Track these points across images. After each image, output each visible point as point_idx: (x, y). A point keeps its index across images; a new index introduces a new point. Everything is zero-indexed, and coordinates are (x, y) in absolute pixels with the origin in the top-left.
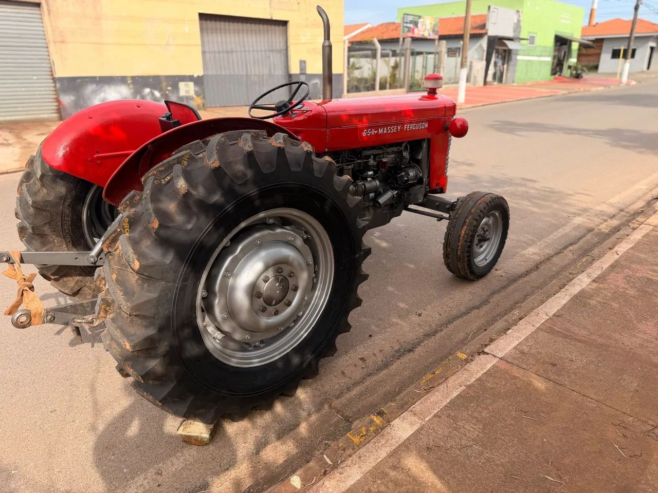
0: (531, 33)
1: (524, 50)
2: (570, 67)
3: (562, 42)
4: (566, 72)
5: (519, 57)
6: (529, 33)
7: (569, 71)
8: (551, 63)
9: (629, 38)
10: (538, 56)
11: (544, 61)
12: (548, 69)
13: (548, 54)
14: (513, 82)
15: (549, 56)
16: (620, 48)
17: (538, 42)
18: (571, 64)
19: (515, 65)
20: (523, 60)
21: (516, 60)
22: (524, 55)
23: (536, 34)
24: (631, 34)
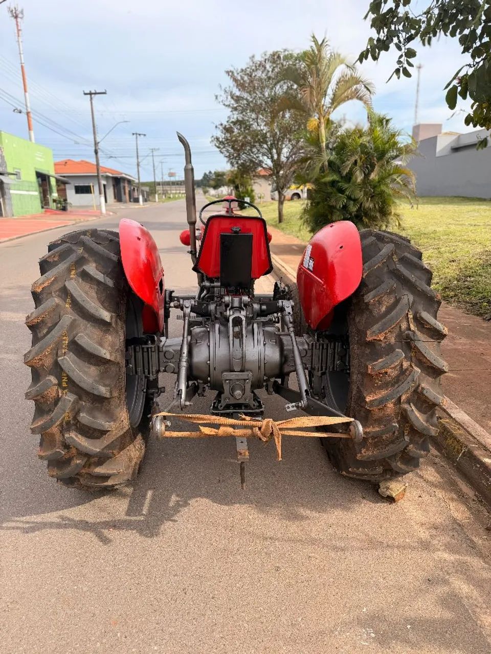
0: (16, 168)
1: (15, 185)
2: (54, 201)
3: (43, 178)
4: (53, 205)
5: (12, 192)
6: (14, 168)
7: (55, 204)
8: (39, 197)
9: (98, 176)
10: (27, 191)
11: (33, 195)
12: (37, 203)
13: (34, 189)
14: (13, 215)
15: (36, 191)
16: (90, 185)
17: (23, 177)
18: (55, 198)
19: (10, 199)
20: (16, 194)
21: (10, 194)
22: (14, 190)
23: (20, 169)
24: (98, 173)
